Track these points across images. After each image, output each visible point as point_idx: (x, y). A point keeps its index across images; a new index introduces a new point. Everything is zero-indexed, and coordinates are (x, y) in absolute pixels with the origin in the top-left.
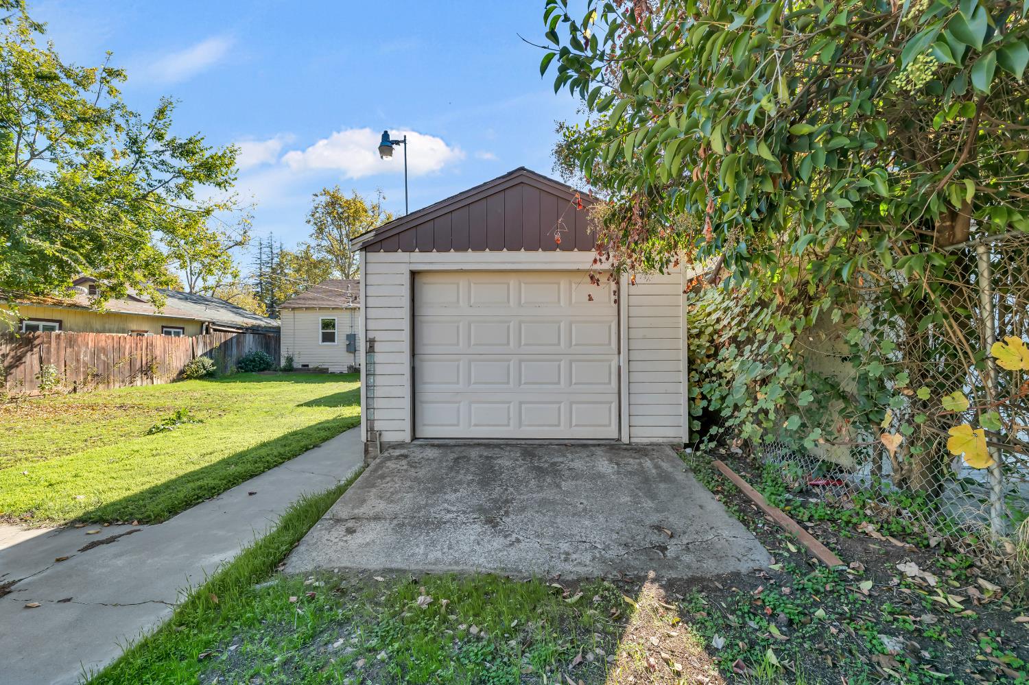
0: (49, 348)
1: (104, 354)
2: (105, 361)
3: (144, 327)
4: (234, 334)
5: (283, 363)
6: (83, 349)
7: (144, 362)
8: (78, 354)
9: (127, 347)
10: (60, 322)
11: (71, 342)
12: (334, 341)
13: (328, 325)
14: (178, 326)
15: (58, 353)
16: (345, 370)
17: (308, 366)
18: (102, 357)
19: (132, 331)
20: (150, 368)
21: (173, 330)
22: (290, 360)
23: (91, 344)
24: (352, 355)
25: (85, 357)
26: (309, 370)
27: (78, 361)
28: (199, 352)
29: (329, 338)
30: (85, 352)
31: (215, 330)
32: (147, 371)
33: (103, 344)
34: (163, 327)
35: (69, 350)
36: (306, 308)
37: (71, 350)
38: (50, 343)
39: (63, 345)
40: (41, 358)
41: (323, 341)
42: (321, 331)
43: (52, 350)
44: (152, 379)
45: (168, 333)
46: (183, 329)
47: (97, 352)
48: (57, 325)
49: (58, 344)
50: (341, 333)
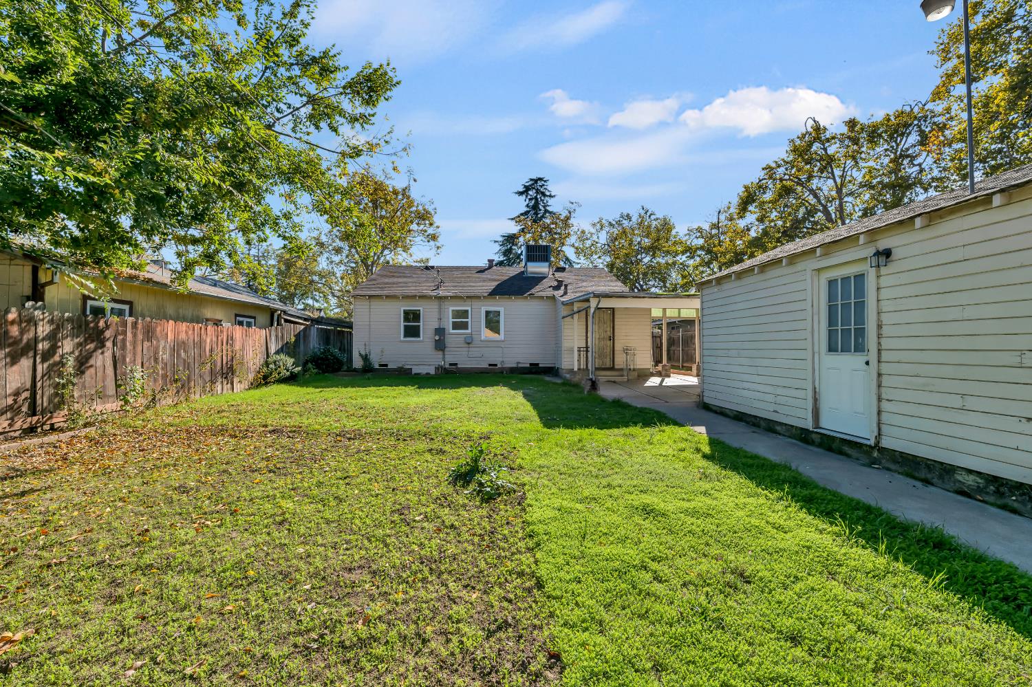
0: (124, 341)
1: (185, 351)
2: (185, 360)
3: (219, 315)
4: (302, 327)
5: (358, 363)
6: (162, 343)
7: (224, 362)
8: (156, 353)
9: (208, 341)
10: (130, 303)
11: (149, 334)
12: (419, 336)
13: (412, 317)
14: (250, 314)
15: (134, 348)
16: (432, 372)
17: (386, 365)
18: (183, 354)
19: (207, 320)
20: (231, 370)
21: (245, 320)
22: (365, 358)
23: (170, 336)
24: (441, 353)
25: (164, 356)
26: (389, 370)
27: (156, 360)
28: (273, 349)
29: (412, 332)
30: (164, 348)
31: (286, 321)
32: (228, 373)
33: (183, 336)
34: (237, 315)
35: (146, 344)
36: (387, 297)
37: (149, 344)
38: (125, 333)
39: (140, 337)
40: (114, 357)
41: (405, 336)
42: (402, 324)
43: (128, 344)
44: (232, 384)
45: (241, 323)
46: (254, 318)
47: (179, 346)
48: (126, 307)
49: (135, 335)
50: (428, 325)
